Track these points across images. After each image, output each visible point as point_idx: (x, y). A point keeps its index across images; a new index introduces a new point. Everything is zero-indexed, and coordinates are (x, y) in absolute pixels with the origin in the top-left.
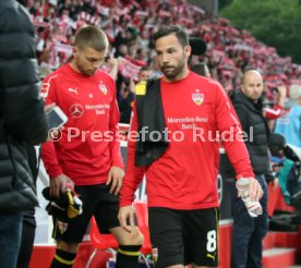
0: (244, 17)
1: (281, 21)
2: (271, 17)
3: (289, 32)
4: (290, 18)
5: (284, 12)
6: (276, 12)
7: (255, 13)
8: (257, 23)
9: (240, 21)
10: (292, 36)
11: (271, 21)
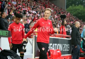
0: (72, 10)
1: (80, 12)
2: (78, 11)
3: (82, 14)
4: (82, 11)
5: (80, 9)
6: (79, 10)
7: (74, 10)
8: (75, 12)
9: (71, 11)
10: (82, 15)
11: (78, 12)
